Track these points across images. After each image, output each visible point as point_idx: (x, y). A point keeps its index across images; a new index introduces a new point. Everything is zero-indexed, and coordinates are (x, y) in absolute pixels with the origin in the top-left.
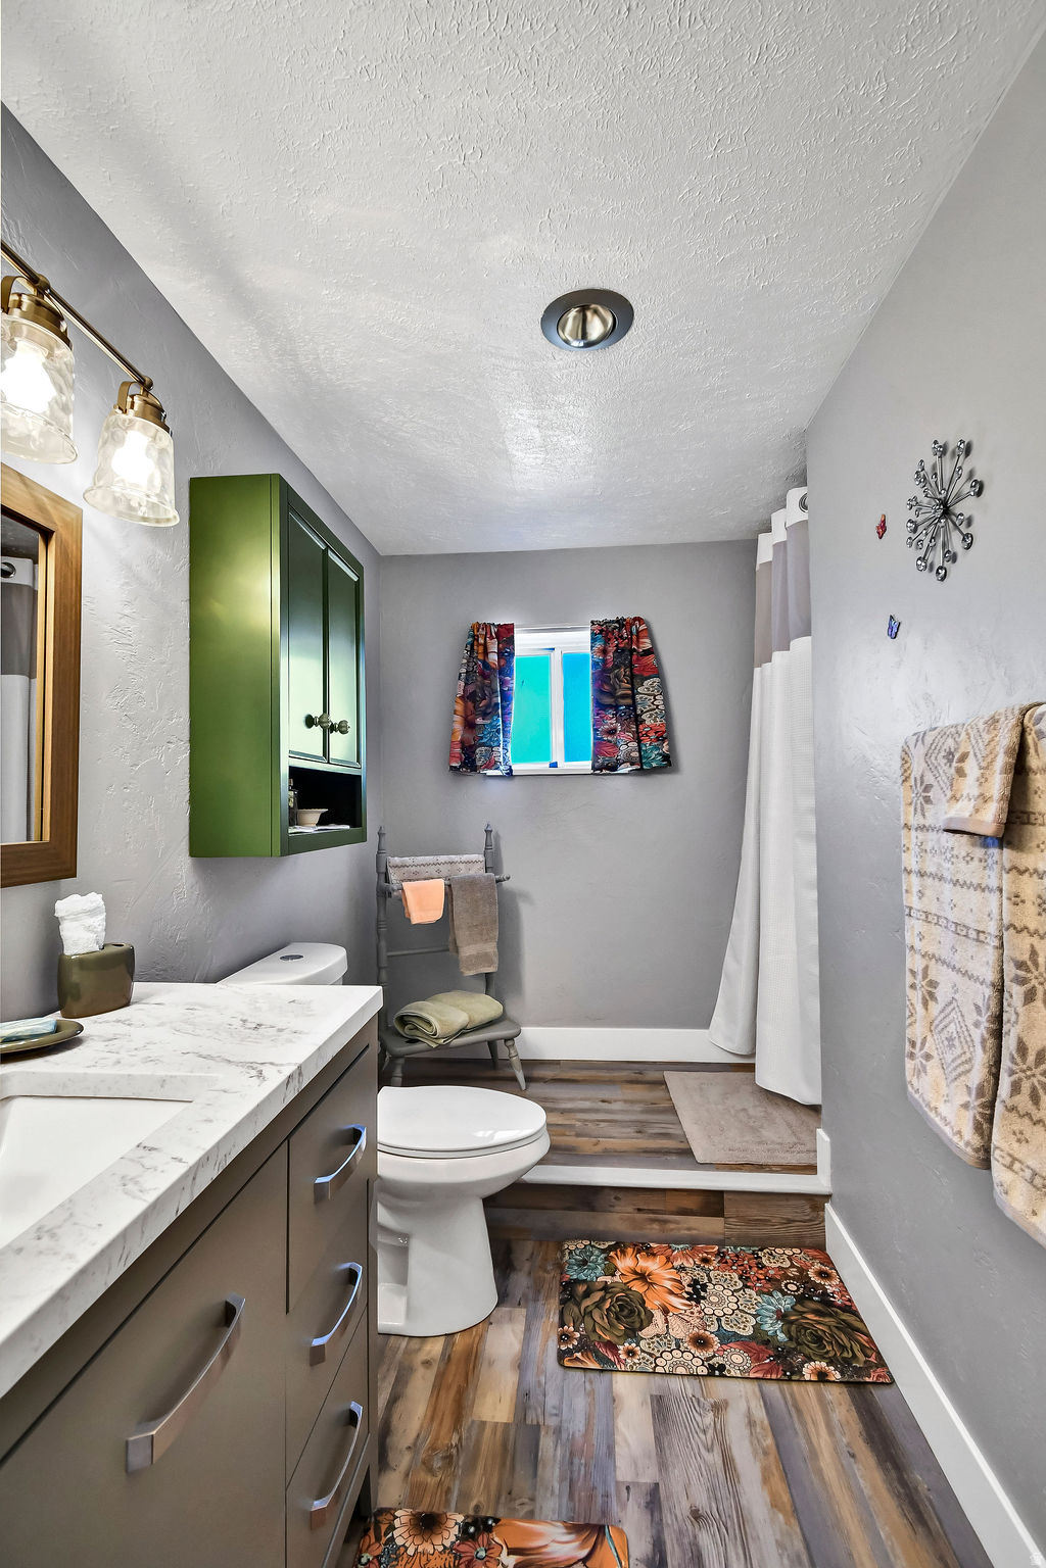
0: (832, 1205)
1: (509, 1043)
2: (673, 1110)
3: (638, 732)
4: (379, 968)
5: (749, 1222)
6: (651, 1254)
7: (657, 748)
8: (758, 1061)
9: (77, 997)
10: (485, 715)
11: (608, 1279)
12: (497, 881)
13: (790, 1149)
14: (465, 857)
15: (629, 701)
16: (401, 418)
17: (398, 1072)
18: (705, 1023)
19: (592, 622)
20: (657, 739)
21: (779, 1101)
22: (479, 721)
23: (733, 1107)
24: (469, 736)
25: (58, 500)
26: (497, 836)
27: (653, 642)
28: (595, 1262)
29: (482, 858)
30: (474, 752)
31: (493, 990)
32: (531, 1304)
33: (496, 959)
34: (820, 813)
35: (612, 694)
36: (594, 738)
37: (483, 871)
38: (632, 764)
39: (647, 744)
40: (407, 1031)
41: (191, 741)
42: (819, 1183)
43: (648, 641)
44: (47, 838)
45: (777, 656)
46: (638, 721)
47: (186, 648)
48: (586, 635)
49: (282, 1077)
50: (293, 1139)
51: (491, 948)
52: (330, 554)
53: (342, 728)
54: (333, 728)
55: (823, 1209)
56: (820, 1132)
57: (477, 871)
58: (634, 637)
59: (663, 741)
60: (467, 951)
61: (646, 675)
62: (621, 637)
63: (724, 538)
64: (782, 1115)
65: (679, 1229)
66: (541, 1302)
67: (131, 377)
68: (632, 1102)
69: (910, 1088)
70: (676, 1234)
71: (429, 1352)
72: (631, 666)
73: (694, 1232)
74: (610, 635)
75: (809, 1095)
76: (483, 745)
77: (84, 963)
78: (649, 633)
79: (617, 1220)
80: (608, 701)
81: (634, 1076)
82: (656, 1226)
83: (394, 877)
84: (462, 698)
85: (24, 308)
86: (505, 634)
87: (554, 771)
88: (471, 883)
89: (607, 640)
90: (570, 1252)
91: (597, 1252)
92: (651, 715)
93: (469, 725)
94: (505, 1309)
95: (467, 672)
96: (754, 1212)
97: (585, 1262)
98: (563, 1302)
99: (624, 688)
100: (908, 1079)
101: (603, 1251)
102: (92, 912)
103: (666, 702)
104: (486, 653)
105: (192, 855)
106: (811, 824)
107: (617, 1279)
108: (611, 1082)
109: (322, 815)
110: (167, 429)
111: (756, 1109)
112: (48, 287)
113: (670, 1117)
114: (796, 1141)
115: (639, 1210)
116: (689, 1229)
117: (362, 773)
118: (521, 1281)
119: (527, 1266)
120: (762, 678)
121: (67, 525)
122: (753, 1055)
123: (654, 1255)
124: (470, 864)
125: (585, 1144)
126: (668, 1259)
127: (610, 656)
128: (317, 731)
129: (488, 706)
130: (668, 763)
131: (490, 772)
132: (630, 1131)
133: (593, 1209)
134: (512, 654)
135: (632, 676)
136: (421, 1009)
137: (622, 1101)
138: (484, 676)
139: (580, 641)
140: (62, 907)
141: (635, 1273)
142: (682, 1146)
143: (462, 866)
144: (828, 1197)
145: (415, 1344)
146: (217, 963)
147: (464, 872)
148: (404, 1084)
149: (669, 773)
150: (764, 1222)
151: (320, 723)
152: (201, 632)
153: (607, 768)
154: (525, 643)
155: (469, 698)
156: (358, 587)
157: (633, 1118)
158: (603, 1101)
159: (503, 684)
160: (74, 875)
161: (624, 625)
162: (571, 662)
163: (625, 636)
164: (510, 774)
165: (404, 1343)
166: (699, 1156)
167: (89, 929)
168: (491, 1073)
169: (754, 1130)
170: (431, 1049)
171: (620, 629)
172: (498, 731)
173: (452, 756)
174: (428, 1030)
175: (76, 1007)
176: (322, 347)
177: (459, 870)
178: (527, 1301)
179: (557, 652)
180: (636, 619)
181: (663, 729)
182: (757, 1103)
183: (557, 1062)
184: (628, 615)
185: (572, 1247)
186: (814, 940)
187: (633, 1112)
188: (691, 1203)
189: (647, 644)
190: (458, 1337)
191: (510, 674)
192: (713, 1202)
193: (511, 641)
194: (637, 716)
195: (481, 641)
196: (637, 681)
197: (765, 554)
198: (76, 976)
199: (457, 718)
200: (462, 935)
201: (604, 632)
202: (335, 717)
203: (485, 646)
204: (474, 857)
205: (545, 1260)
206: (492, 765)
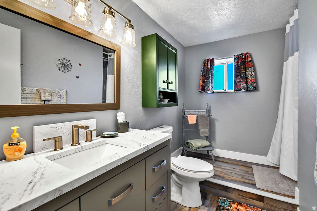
0: (300, 208)
1: (211, 152)
2: (253, 174)
3: (247, 81)
4: (183, 132)
5: (271, 206)
6: (241, 205)
7: (252, 85)
8: (280, 167)
9: (120, 130)
10: (207, 79)
11: (229, 208)
12: (209, 116)
13: (288, 191)
14: (202, 111)
15: (244, 74)
16: (184, 16)
17: (186, 154)
18: (266, 155)
19: (235, 55)
20: (252, 83)
21: (287, 178)
22: (206, 81)
23: (271, 177)
24: (204, 84)
25: (116, 45)
26: (210, 106)
27: (252, 58)
28: (226, 203)
29: (206, 111)
30: (205, 88)
31: (208, 140)
32: (209, 207)
33: (208, 133)
34: (299, 101)
35: (240, 73)
36: (235, 83)
37: (206, 114)
38: (245, 89)
39: (249, 84)
40: (188, 146)
41: (142, 86)
42: (296, 201)
43: (250, 58)
44: (115, 103)
45: (290, 58)
46: (247, 78)
47: (141, 69)
48: (233, 59)
49: (144, 147)
50: (147, 159)
51: (207, 130)
52: (169, 48)
53: (171, 83)
54: (169, 83)
55: (296, 209)
56: (296, 188)
57: (205, 113)
58: (246, 58)
59: (254, 83)
60: (201, 130)
61: (249, 67)
62: (243, 58)
63: (275, 28)
64: (286, 182)
65: (250, 202)
66: (211, 208)
67: (127, 20)
68: (242, 170)
69: (315, 179)
70: (249, 203)
71: (186, 209)
72: (245, 65)
73: (255, 204)
74: (240, 58)
75: (295, 178)
76: (207, 86)
77: (121, 124)
78: (251, 56)
79: (233, 196)
80: (239, 74)
81: (244, 164)
82: (243, 200)
83: (186, 114)
84: (202, 76)
85: (108, 12)
86: (212, 61)
87: (225, 91)
88: (203, 116)
89: (239, 59)
90: (221, 199)
91: (227, 201)
92: (251, 77)
93: (204, 82)
94: (203, 207)
95: (203, 70)
96: (273, 204)
97: (224, 203)
98: (217, 209)
99: (243, 70)
100: (315, 176)
101: (229, 201)
102: (122, 115)
103: (256, 73)
104: (207, 65)
105: (142, 107)
106: (297, 105)
107: (231, 208)
108: (237, 165)
109: (169, 100)
110: (133, 29)
111: (279, 179)
112: (111, 7)
113: (251, 176)
114: (290, 189)
115: (239, 195)
116: (253, 203)
117: (177, 92)
118: (208, 202)
119: (210, 199)
120: (286, 65)
121: (118, 49)
122: (279, 165)
123: (243, 206)
124: (203, 112)
125: (227, 177)
126: (246, 208)
127: (239, 63)
128: (166, 84)
129: (208, 77)
130: (256, 89)
131: (208, 92)
132: (240, 177)
133: (227, 191)
134: (214, 65)
135: (245, 68)
136: (191, 141)
137: (239, 169)
138: (207, 71)
139: (231, 60)
140: (118, 114)
141: (236, 208)
142: (253, 183)
143: (201, 112)
144: (298, 206)
145: (183, 207)
146: (147, 127)
147: (202, 113)
148: (187, 156)
149: (256, 91)
150: (276, 207)
151: (166, 82)
152: (144, 66)
153: (238, 90)
154: (217, 62)
155: (203, 76)
156: (176, 54)
157: (241, 174)
158: (234, 168)
159: (211, 72)
160: (120, 109)
161: (243, 55)
162: (229, 66)
163: (244, 58)
164: (213, 92)
165: (181, 206)
166: (258, 186)
167: (121, 118)
168: (208, 158)
169: (277, 184)
170: (193, 150)
171: (242, 56)
172: (210, 83)
173: (200, 89)
174: (192, 146)
175: (120, 131)
176: (165, 5)
177: (201, 113)
178: (208, 206)
179: (226, 64)
180: (247, 53)
181: (254, 80)
182: (279, 177)
183: (224, 158)
184: (244, 52)
185: (221, 198)
186: (297, 136)
187: (242, 172)
188: (253, 197)
189: (250, 59)
190: (192, 208)
191: (213, 70)
192: (261, 198)
193: (213, 62)
194: (246, 77)
195: (206, 63)
196: (247, 69)
197: (288, 30)
198: (120, 126)
199: (201, 80)
200: (200, 127)
201: (237, 58)
202: (170, 81)
203: (207, 64)
204: (204, 110)
205: (214, 199)
206: (208, 90)
